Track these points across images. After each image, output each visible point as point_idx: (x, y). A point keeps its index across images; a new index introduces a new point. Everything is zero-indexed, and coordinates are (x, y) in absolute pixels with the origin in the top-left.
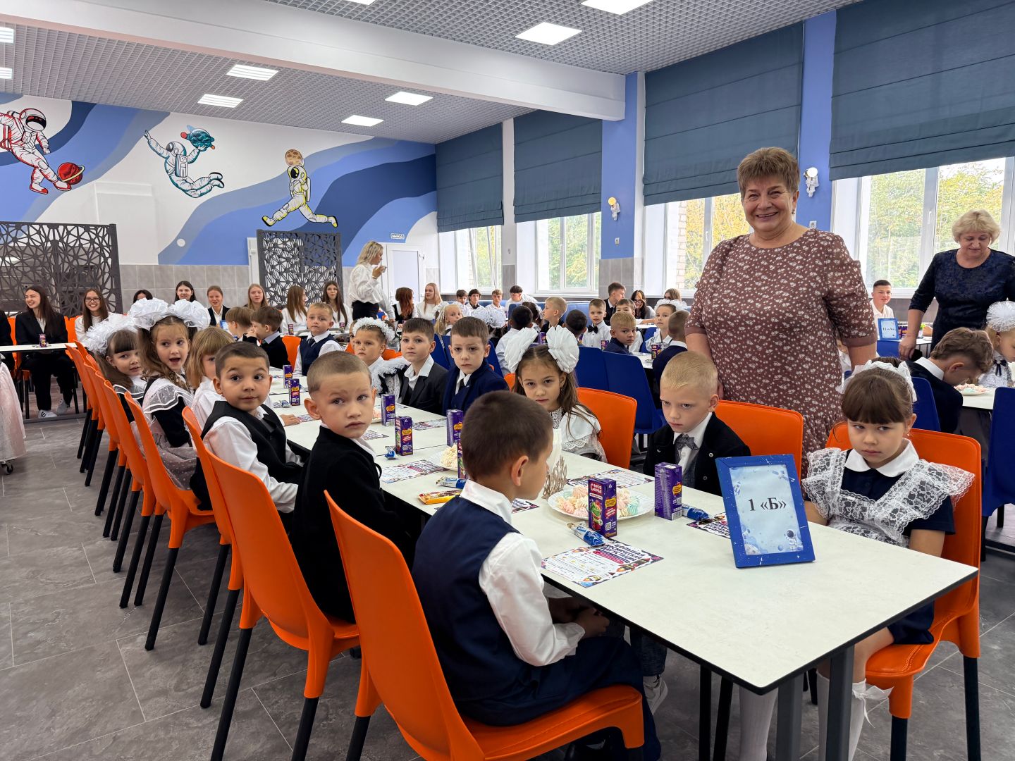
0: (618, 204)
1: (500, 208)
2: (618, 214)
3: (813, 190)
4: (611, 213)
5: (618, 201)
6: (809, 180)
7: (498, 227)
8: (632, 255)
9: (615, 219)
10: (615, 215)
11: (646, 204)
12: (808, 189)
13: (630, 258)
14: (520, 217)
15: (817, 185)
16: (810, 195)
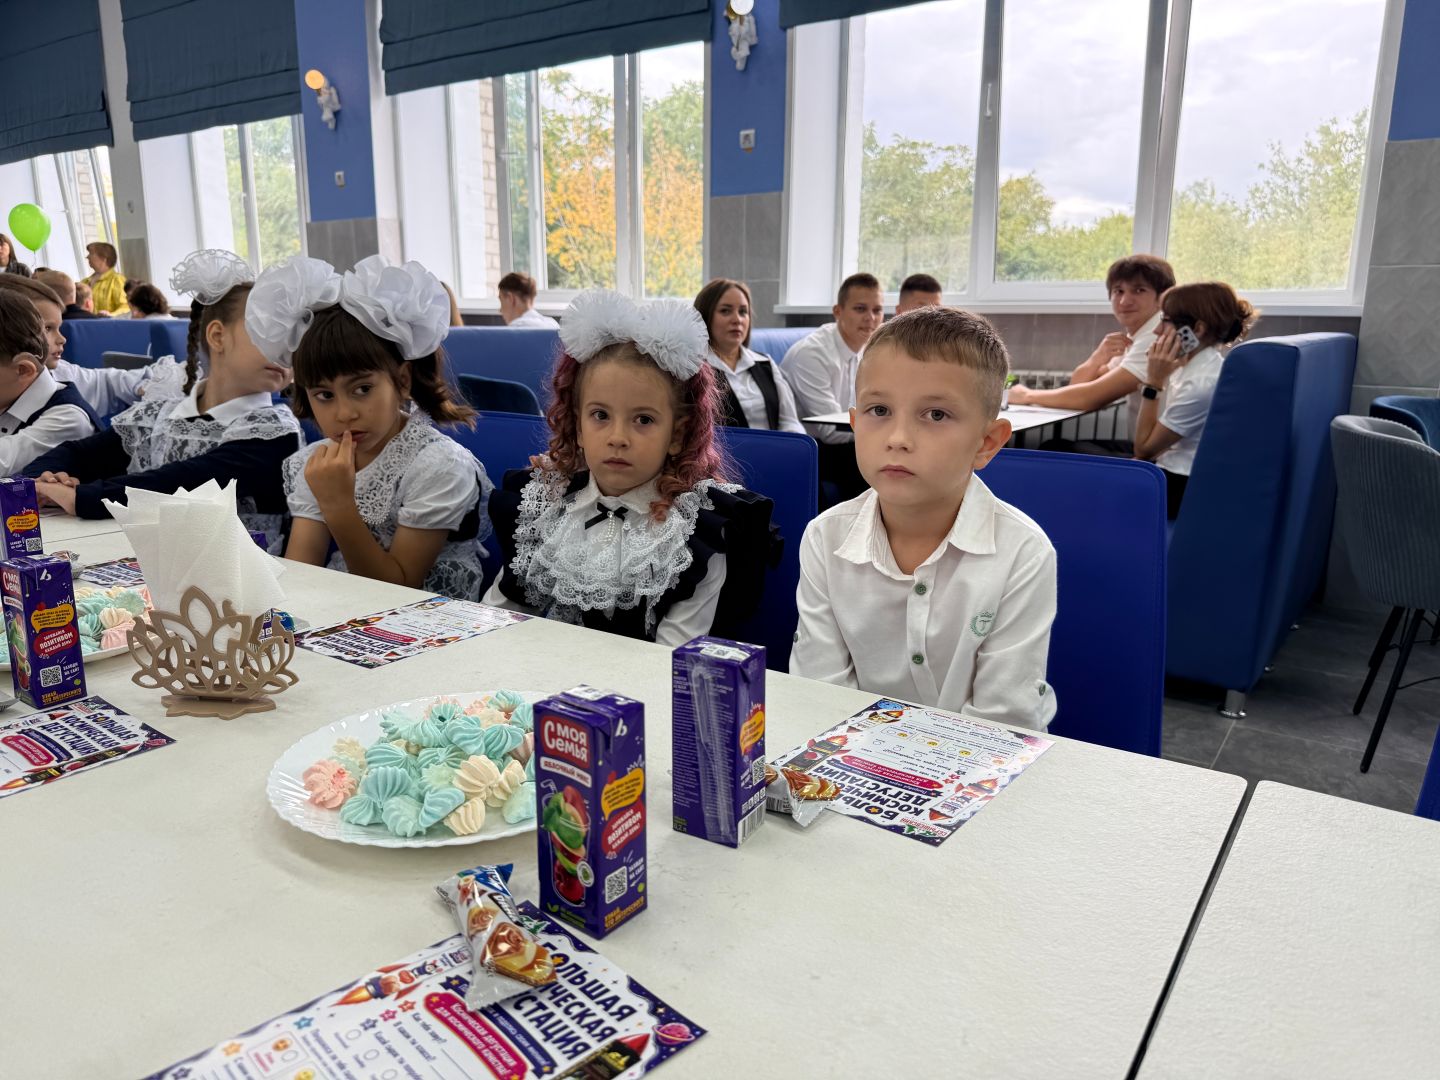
0: (333, 90)
1: (101, 107)
2: (336, 114)
3: (744, 51)
4: (321, 112)
5: (332, 83)
6: (735, 26)
7: (102, 151)
8: (370, 208)
9: (331, 126)
10: (327, 115)
11: (393, 89)
12: (734, 49)
13: (370, 219)
14: (146, 128)
15: (754, 41)
16: (740, 66)
